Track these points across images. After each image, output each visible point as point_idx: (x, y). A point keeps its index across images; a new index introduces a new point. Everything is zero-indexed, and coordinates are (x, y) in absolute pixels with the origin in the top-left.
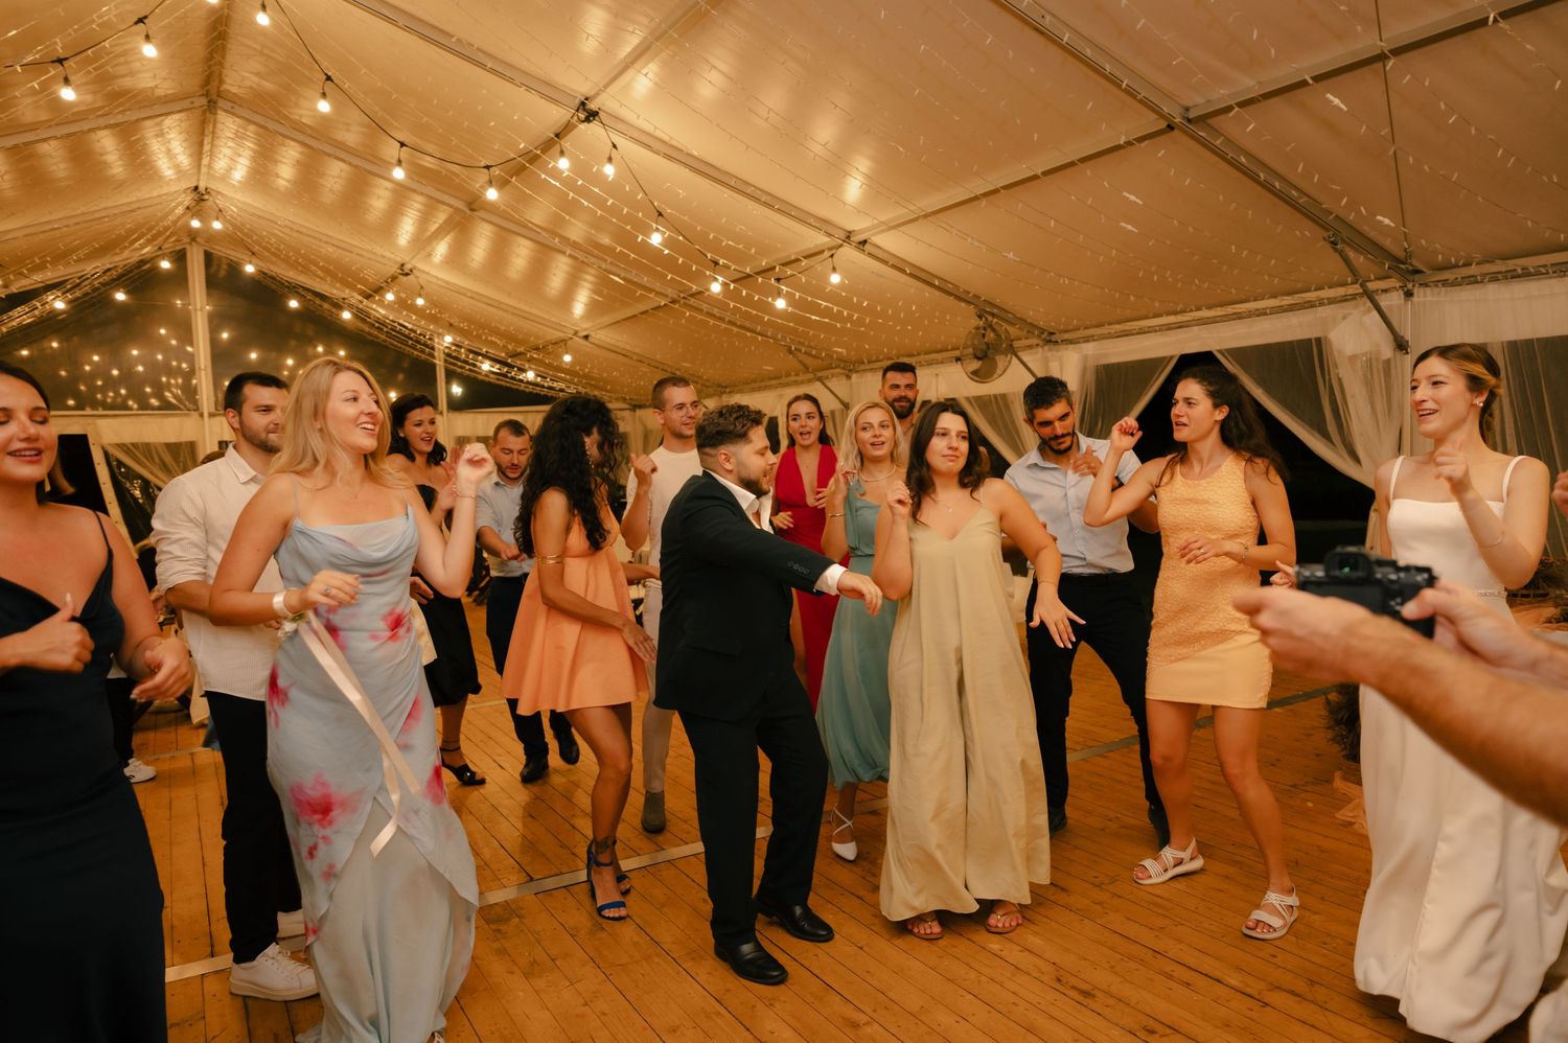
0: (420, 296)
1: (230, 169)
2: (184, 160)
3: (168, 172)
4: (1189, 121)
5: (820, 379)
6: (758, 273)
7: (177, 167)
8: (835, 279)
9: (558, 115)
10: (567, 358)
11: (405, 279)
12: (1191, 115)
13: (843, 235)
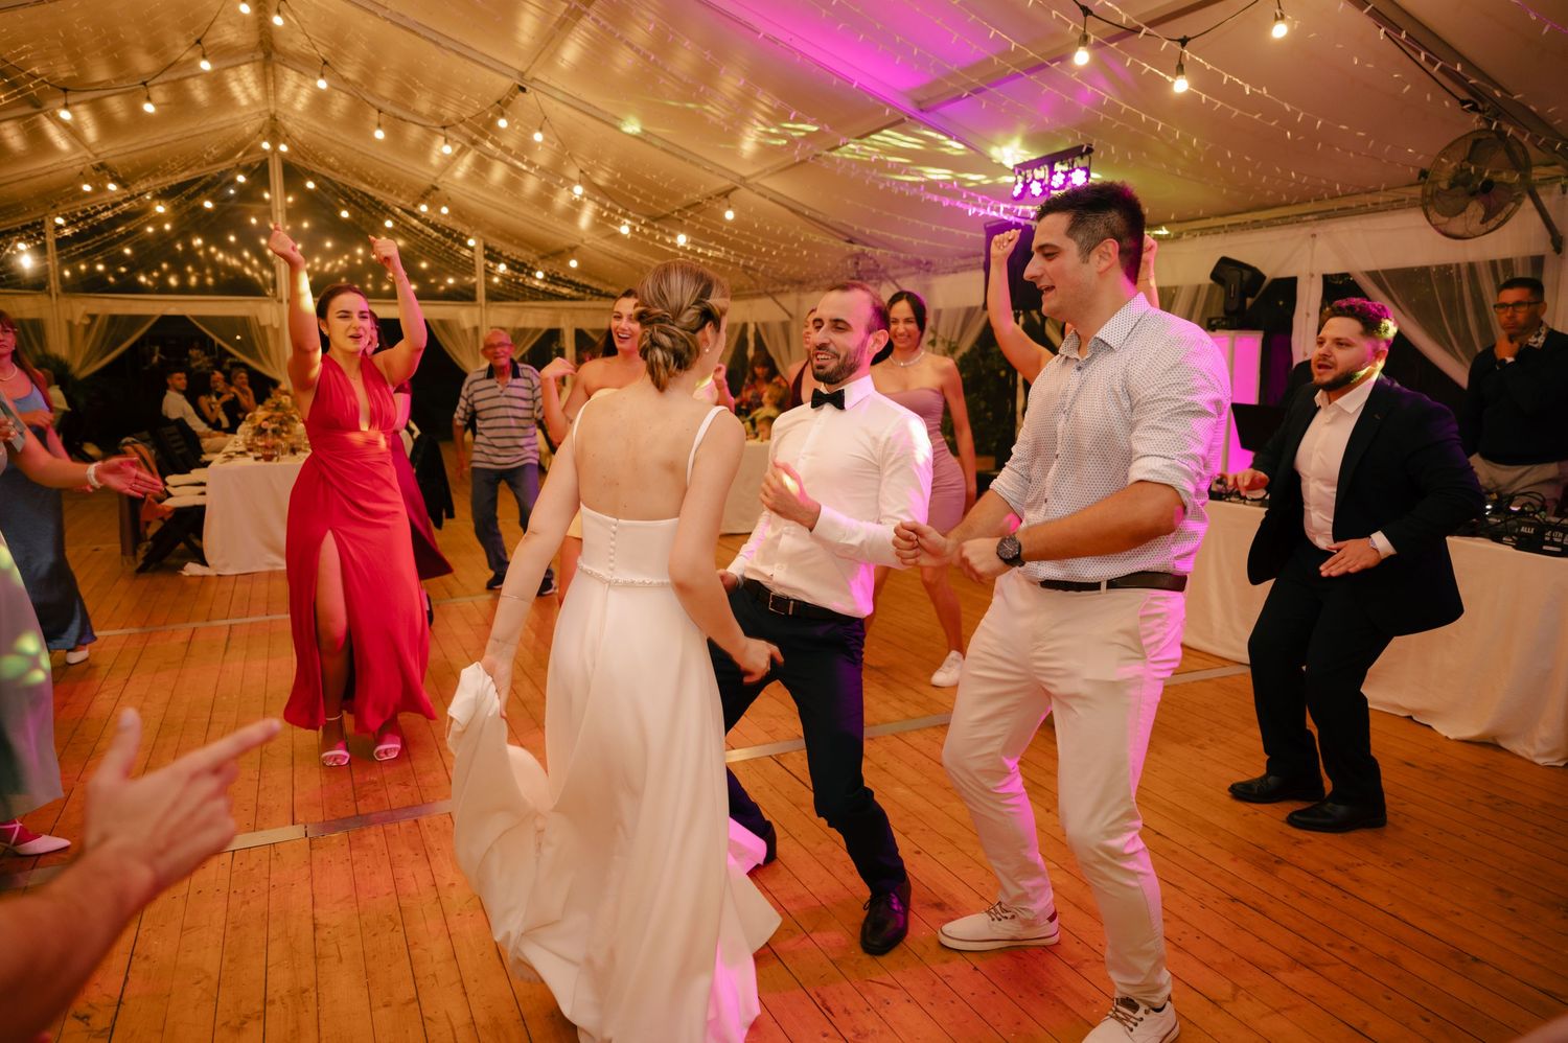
0: (446, 205)
1: (294, 97)
2: (256, 92)
3: (244, 102)
4: (922, 111)
5: (772, 295)
6: (688, 207)
7: (249, 96)
8: (729, 215)
9: (504, 84)
10: (573, 264)
11: (434, 192)
12: (923, 107)
13: (736, 178)
